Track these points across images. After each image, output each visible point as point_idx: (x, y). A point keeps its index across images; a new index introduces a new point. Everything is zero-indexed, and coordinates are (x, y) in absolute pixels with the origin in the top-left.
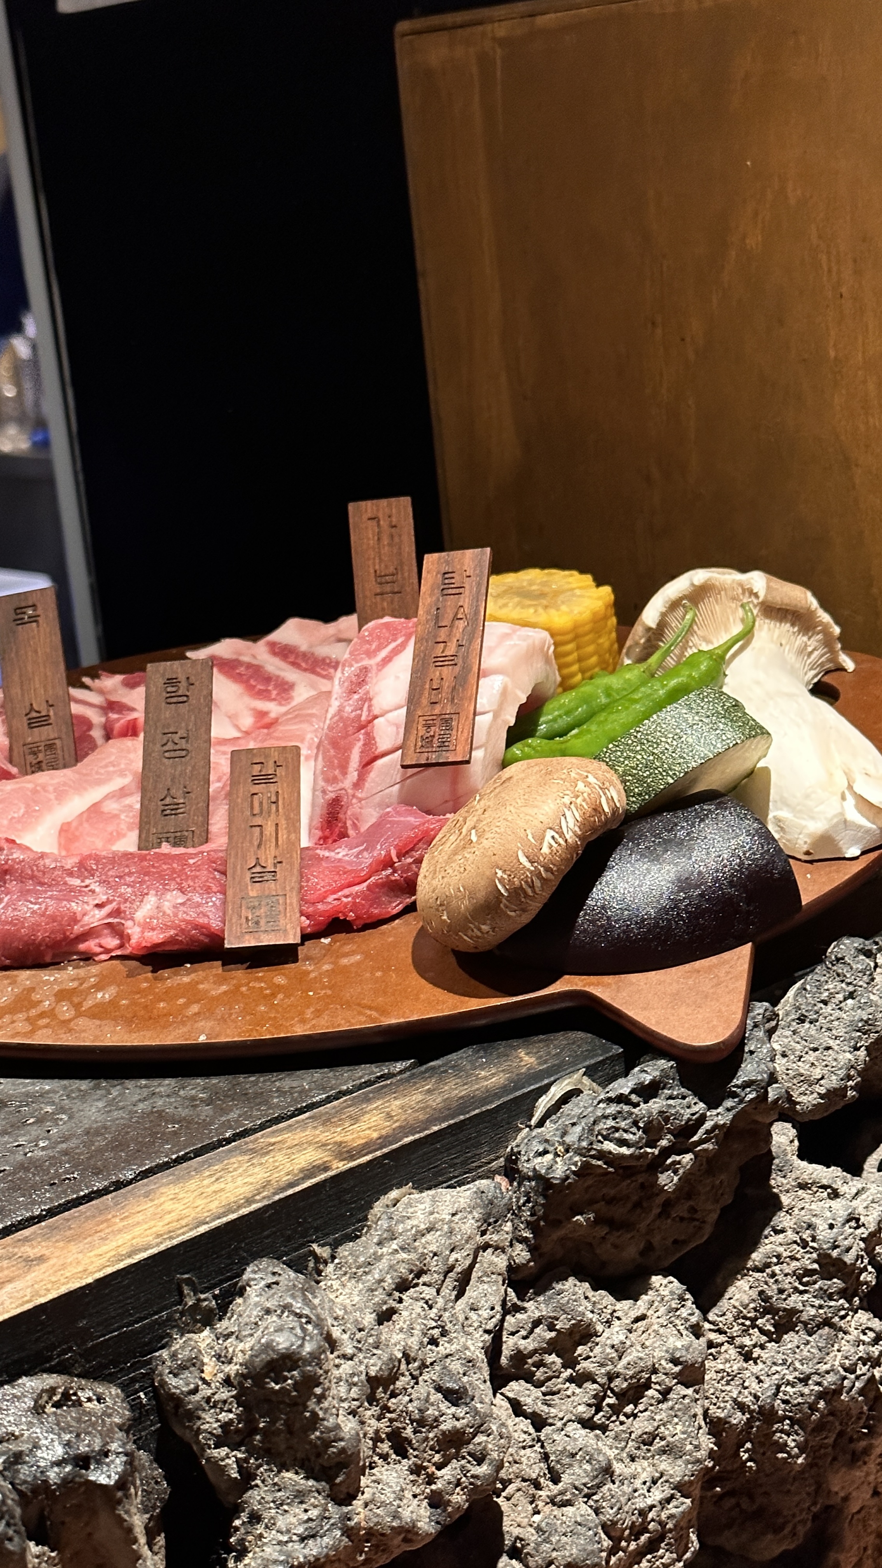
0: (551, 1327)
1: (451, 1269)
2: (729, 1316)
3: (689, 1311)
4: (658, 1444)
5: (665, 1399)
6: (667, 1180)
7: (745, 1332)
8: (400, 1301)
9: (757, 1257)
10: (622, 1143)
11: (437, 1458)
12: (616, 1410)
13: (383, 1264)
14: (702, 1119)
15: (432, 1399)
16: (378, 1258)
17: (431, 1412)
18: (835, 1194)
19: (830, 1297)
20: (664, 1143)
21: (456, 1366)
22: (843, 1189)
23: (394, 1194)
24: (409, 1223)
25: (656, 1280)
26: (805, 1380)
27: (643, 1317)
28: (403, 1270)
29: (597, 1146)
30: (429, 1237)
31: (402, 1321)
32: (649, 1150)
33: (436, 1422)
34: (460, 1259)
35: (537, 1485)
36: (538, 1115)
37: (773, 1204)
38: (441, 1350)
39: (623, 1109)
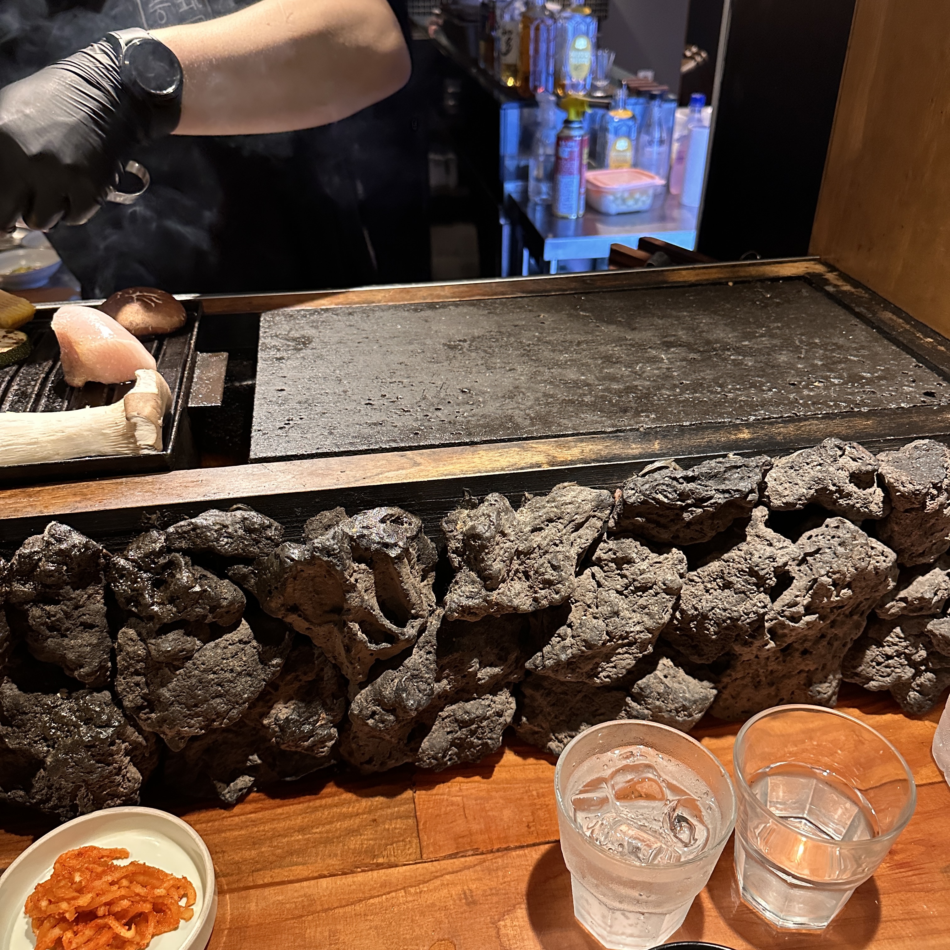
0: (615, 554)
1: (574, 521)
2: (706, 573)
3: (683, 568)
4: (646, 610)
5: (656, 596)
6: (687, 516)
7: (710, 582)
8: (547, 525)
9: (726, 556)
10: (666, 497)
11: (541, 586)
12: (633, 592)
13: (545, 510)
14: (711, 498)
15: (545, 565)
16: (544, 507)
17: (542, 570)
18: (771, 545)
19: (749, 584)
20: (689, 502)
21: (560, 557)
22: (774, 544)
23: (566, 484)
24: (564, 498)
25: (674, 550)
26: (725, 610)
27: (660, 563)
28: (552, 515)
29: (654, 495)
30: (569, 506)
31: (543, 533)
32: (679, 503)
33: (543, 574)
34: (579, 519)
35: (589, 606)
36: (644, 472)
37: (743, 538)
38: (557, 549)
39: (675, 483)
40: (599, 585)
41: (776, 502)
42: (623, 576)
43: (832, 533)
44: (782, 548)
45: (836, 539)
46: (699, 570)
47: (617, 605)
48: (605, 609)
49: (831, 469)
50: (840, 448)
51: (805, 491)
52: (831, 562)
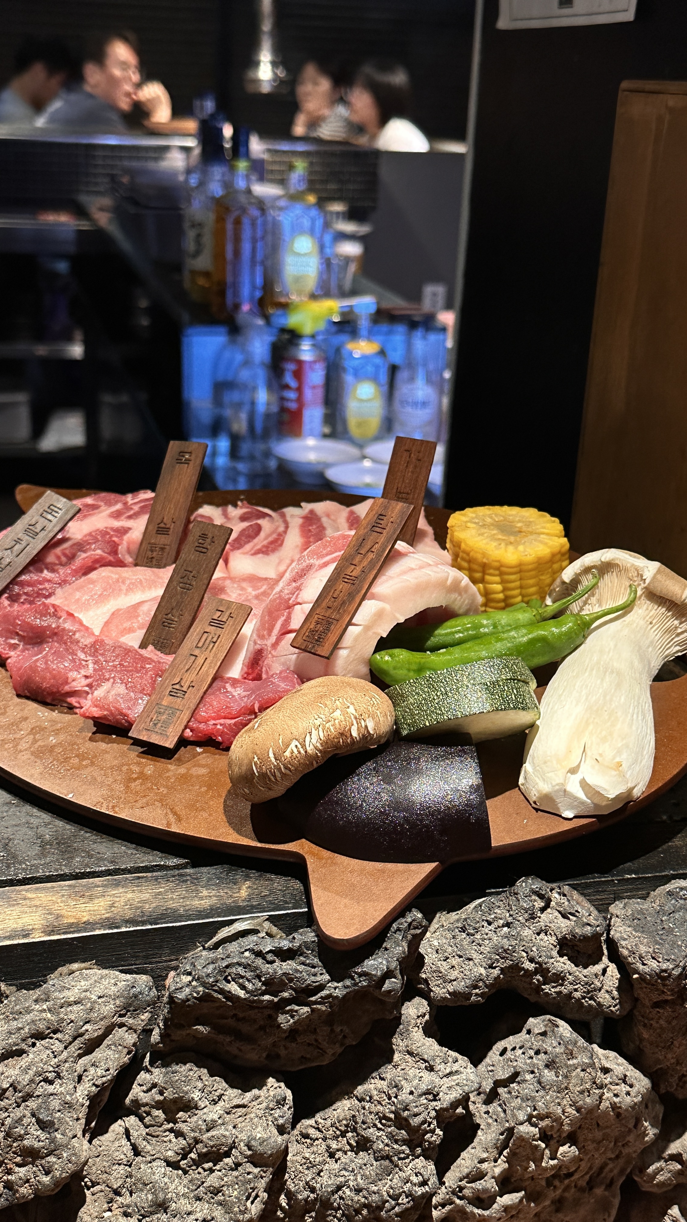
0: (161, 1093)
1: (81, 1035)
2: (329, 1122)
3: (286, 1113)
4: (220, 1197)
5: (236, 1169)
6: (284, 1021)
7: (336, 1138)
8: (34, 1045)
9: (360, 1090)
10: (243, 987)
11: (18, 1159)
12: (196, 1164)
13: (28, 1017)
14: (321, 987)
15: (25, 1121)
16: (28, 1011)
17: (20, 1130)
18: (431, 1069)
19: (396, 1142)
20: (286, 995)
21: (55, 1103)
22: (437, 1068)
23: (75, 966)
24: (66, 993)
25: (271, 1081)
26: (358, 1191)
27: (244, 1106)
28: (42, 1026)
29: (223, 985)
30: (75, 1008)
31: (24, 1061)
32: (267, 997)
33: (21, 1138)
34: (92, 1030)
35: (117, 1193)
36: (215, 939)
37: (387, 1057)
38: (51, 1089)
39: (259, 961)
40: (137, 1152)
41: (439, 991)
42: (179, 1134)
43: (536, 1045)
44: (451, 1074)
45: (542, 1056)
46: (318, 1117)
47: (165, 1190)
48: (144, 1198)
49: (527, 933)
50: (541, 897)
51: (483, 971)
52: (533, 1099)
